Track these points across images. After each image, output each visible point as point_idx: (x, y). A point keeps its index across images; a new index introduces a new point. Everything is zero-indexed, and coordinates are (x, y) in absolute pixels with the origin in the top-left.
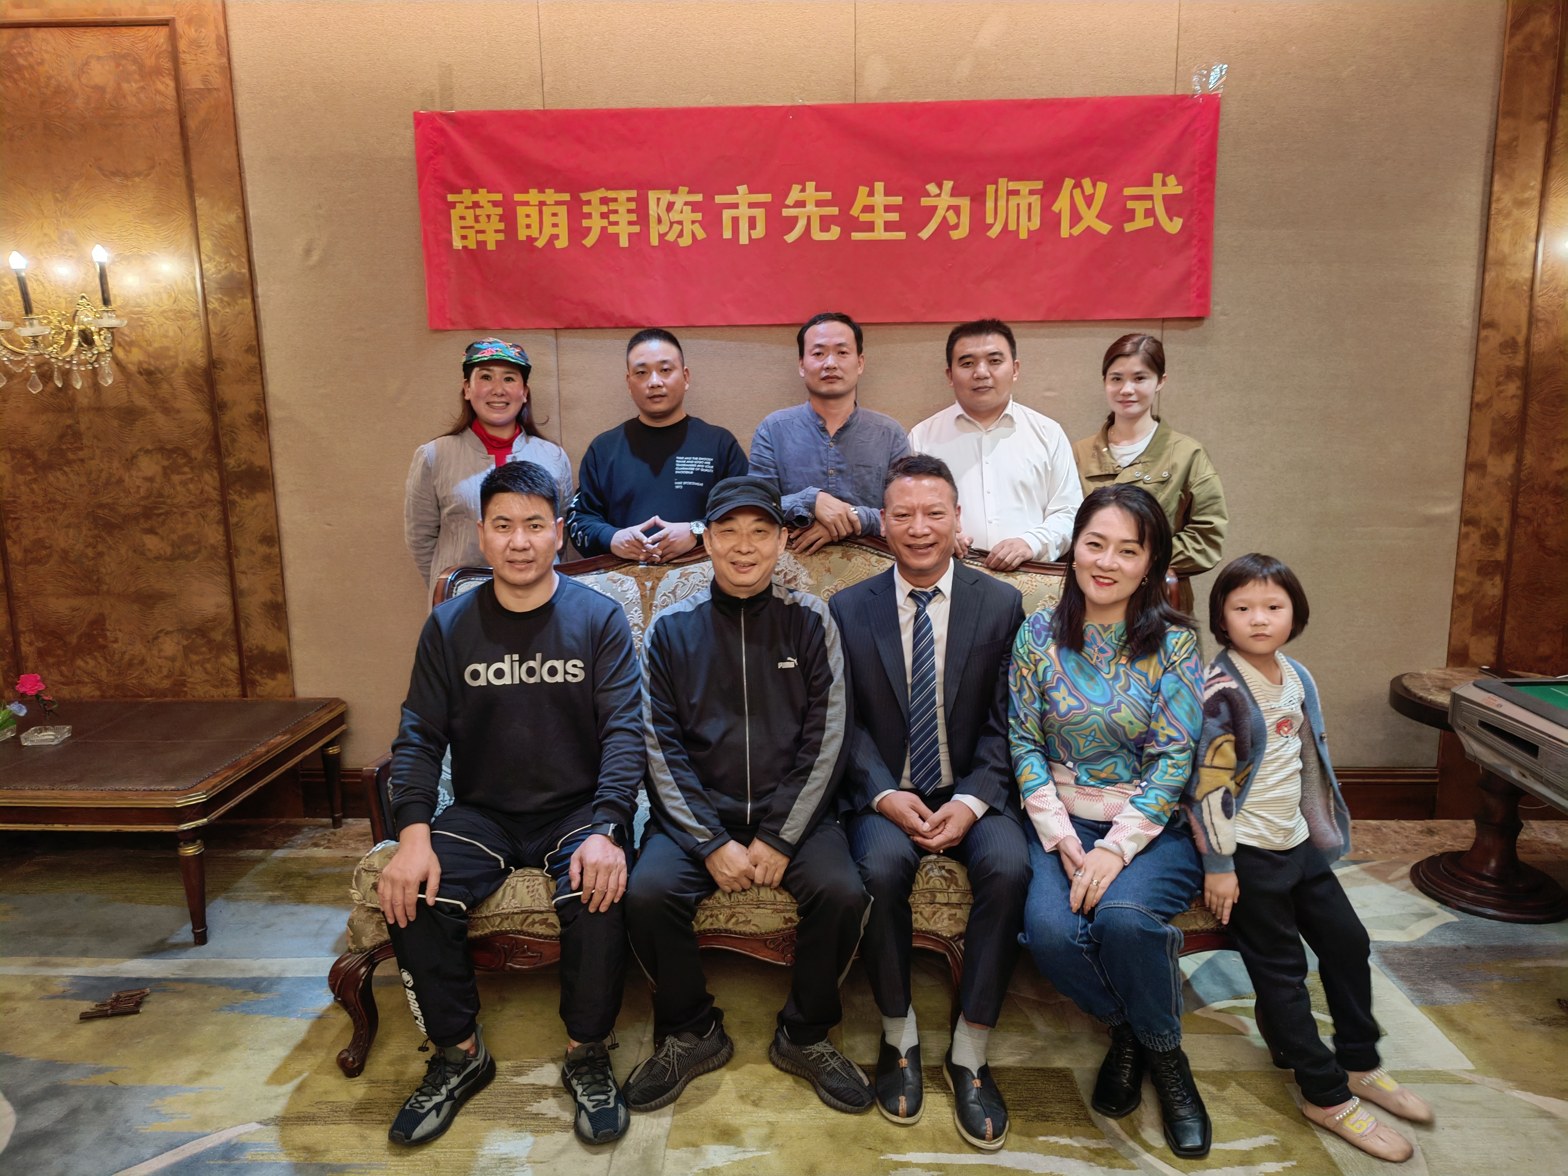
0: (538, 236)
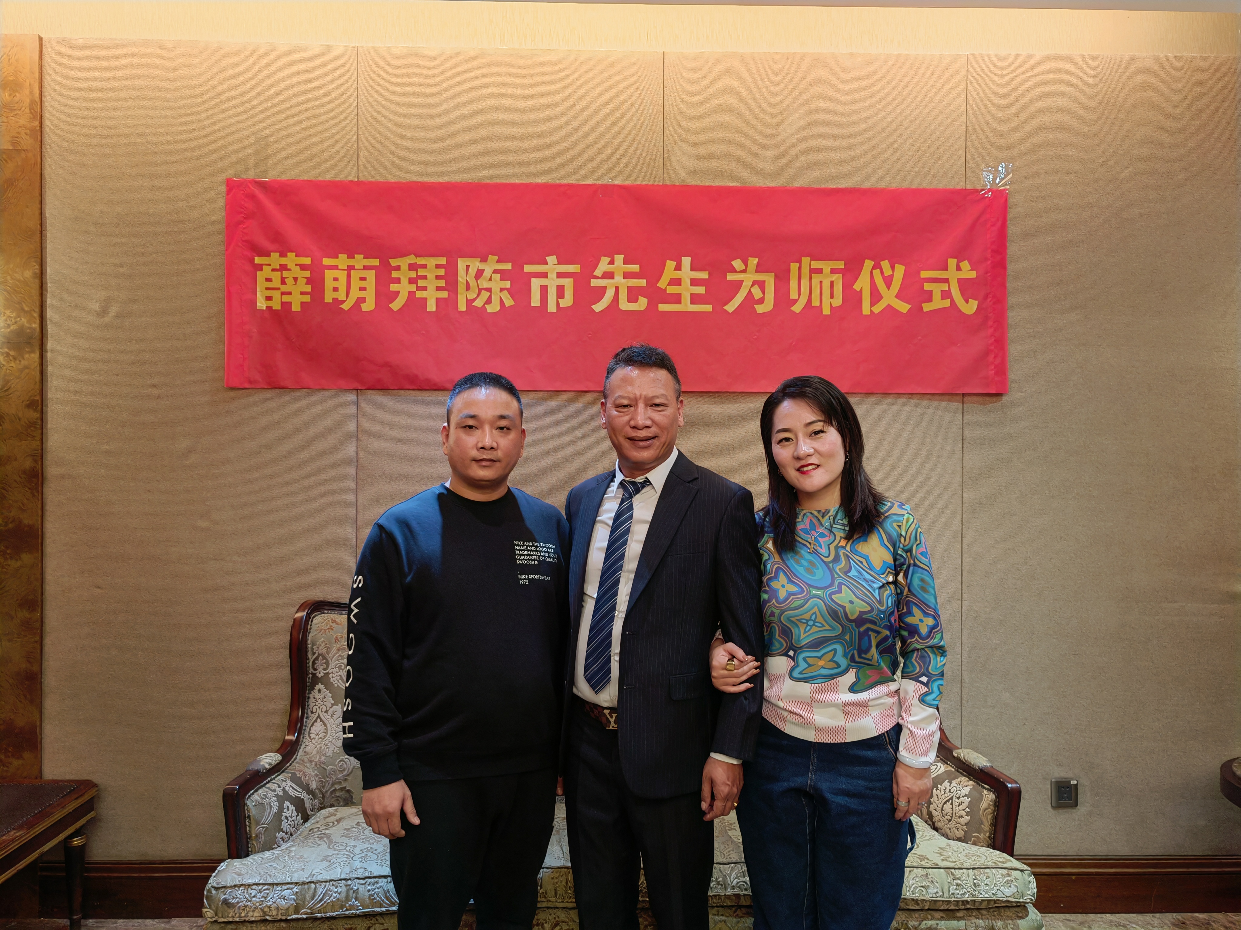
0: (345, 299)
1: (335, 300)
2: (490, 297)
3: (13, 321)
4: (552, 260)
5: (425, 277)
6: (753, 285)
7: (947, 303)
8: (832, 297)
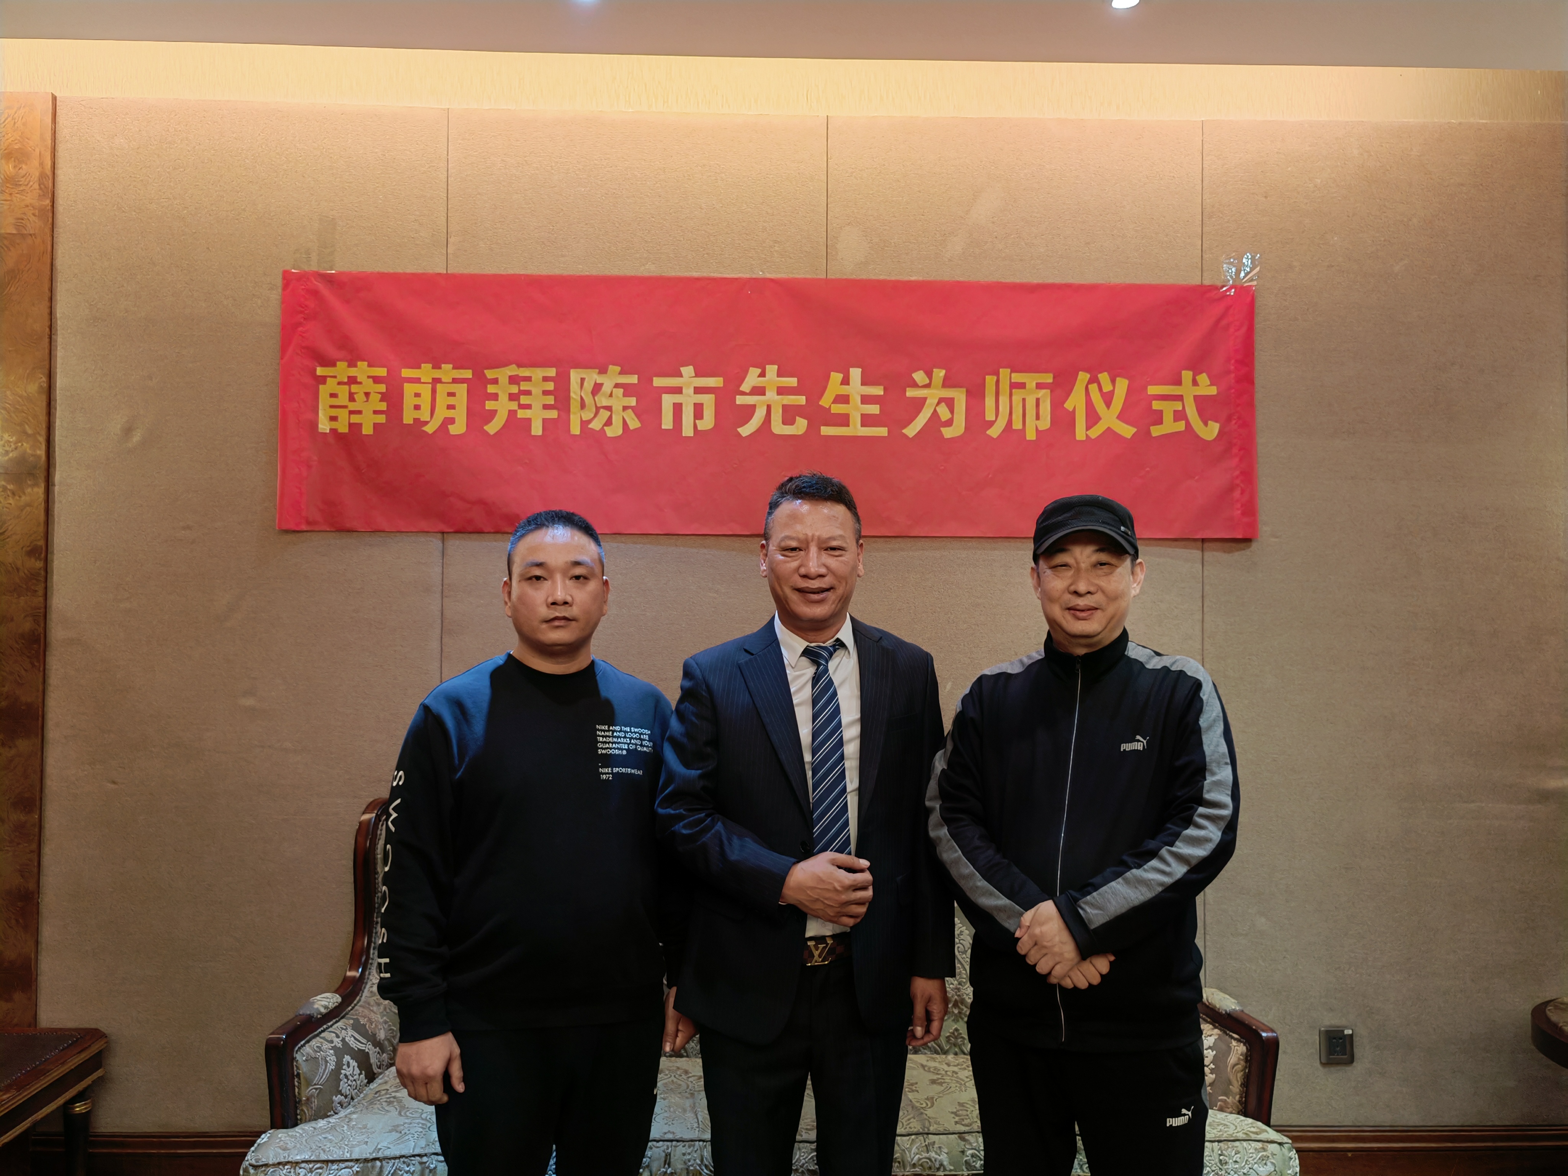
0: (429, 420)
1: (416, 420)
2: (610, 418)
3: (13, 446)
4: (688, 371)
5: (528, 393)
6: (938, 404)
7: (1181, 426)
8: (1038, 417)
